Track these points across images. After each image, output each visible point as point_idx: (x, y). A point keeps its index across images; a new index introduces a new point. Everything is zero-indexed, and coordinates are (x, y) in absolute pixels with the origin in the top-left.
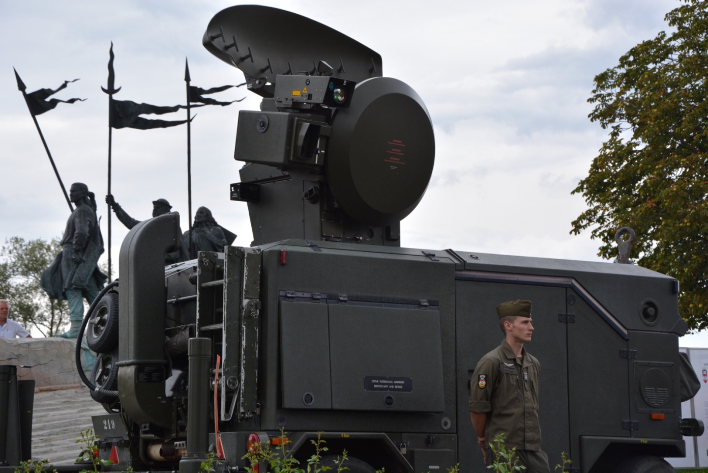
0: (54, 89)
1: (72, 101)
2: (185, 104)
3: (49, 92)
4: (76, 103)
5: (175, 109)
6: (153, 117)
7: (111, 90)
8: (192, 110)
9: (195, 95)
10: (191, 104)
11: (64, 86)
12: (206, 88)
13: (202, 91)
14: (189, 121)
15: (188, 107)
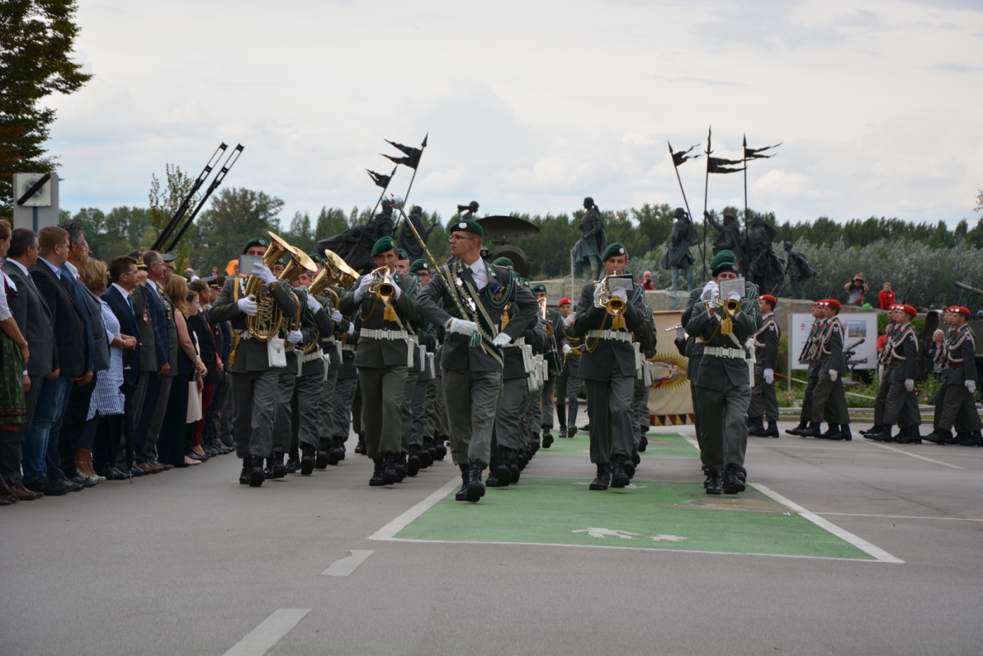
0: (686, 150)
1: (696, 157)
2: (743, 158)
3: (684, 153)
4: (698, 158)
5: (739, 162)
6: (728, 167)
7: (709, 152)
8: (747, 162)
9: (749, 153)
10: (747, 158)
11: (691, 149)
12: (757, 148)
13: (754, 151)
14: (745, 169)
15: (745, 160)
